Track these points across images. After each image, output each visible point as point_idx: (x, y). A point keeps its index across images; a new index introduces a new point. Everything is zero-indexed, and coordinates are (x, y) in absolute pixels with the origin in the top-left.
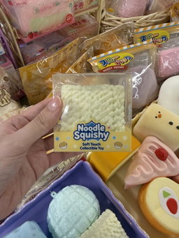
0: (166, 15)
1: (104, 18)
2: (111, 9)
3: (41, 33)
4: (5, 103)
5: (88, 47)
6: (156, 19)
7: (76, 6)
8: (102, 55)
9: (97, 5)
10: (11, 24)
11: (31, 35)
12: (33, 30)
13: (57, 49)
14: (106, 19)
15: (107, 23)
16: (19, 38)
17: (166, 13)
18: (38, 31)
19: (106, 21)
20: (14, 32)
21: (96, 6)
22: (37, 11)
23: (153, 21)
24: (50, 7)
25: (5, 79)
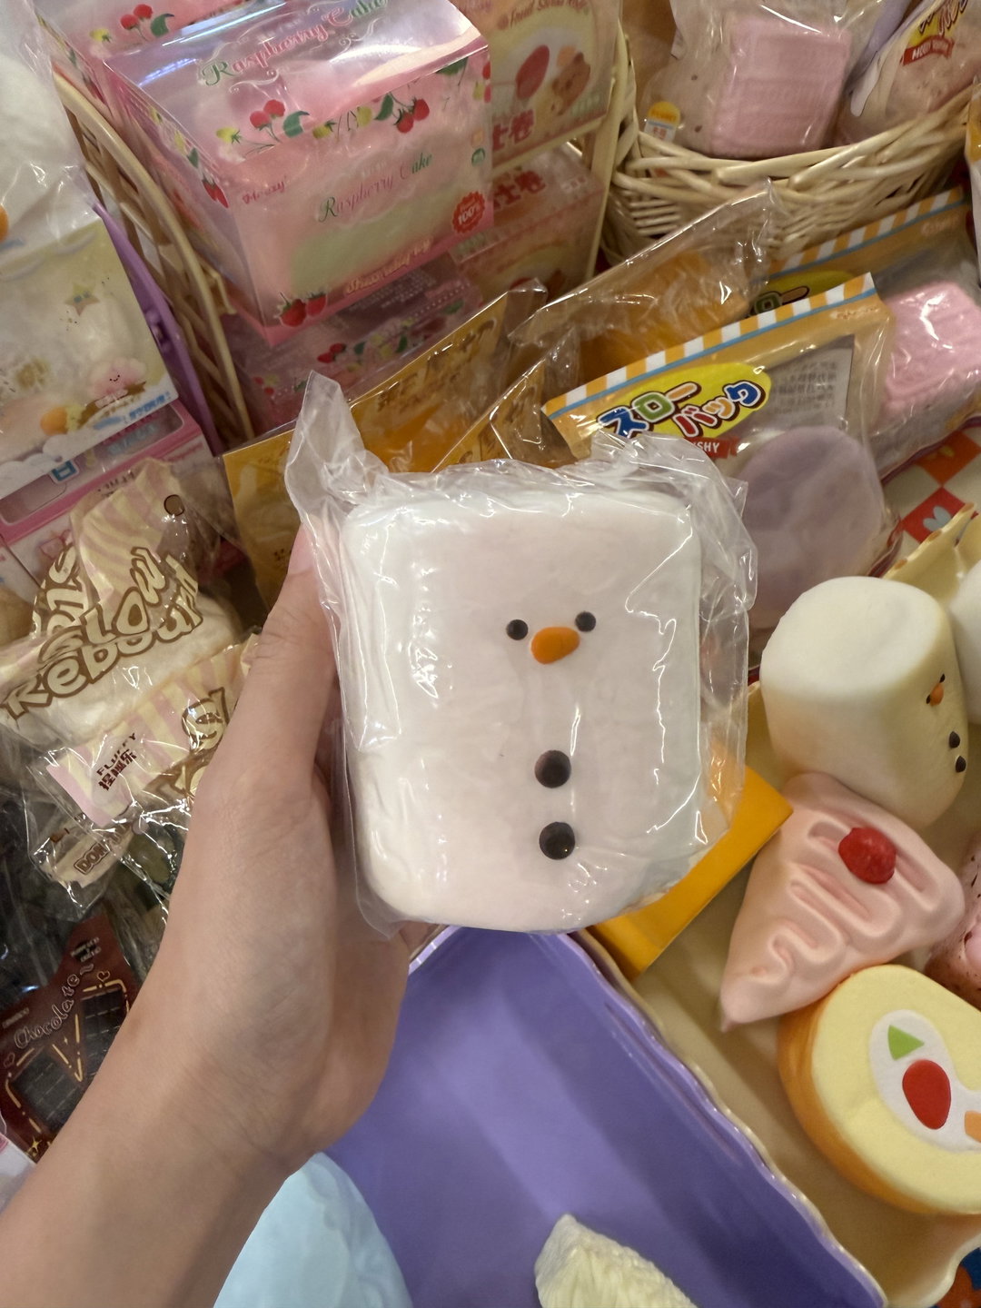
0: (939, 137)
1: (629, 158)
2: (666, 107)
3: (338, 294)
4: (181, 625)
5: (551, 338)
6: (890, 161)
7: (497, 133)
8: (617, 377)
9: (601, 112)
10: (200, 252)
11: (297, 312)
12: (305, 293)
13: (402, 347)
14: (640, 163)
15: (642, 184)
16: (232, 311)
17: (943, 126)
18: (327, 290)
19: (636, 174)
20: (214, 290)
21: (590, 116)
22: (331, 210)
23: (879, 172)
24: (388, 184)
25: (171, 504)
